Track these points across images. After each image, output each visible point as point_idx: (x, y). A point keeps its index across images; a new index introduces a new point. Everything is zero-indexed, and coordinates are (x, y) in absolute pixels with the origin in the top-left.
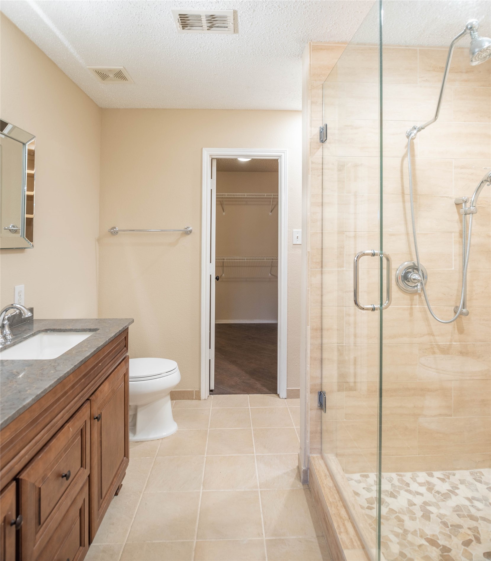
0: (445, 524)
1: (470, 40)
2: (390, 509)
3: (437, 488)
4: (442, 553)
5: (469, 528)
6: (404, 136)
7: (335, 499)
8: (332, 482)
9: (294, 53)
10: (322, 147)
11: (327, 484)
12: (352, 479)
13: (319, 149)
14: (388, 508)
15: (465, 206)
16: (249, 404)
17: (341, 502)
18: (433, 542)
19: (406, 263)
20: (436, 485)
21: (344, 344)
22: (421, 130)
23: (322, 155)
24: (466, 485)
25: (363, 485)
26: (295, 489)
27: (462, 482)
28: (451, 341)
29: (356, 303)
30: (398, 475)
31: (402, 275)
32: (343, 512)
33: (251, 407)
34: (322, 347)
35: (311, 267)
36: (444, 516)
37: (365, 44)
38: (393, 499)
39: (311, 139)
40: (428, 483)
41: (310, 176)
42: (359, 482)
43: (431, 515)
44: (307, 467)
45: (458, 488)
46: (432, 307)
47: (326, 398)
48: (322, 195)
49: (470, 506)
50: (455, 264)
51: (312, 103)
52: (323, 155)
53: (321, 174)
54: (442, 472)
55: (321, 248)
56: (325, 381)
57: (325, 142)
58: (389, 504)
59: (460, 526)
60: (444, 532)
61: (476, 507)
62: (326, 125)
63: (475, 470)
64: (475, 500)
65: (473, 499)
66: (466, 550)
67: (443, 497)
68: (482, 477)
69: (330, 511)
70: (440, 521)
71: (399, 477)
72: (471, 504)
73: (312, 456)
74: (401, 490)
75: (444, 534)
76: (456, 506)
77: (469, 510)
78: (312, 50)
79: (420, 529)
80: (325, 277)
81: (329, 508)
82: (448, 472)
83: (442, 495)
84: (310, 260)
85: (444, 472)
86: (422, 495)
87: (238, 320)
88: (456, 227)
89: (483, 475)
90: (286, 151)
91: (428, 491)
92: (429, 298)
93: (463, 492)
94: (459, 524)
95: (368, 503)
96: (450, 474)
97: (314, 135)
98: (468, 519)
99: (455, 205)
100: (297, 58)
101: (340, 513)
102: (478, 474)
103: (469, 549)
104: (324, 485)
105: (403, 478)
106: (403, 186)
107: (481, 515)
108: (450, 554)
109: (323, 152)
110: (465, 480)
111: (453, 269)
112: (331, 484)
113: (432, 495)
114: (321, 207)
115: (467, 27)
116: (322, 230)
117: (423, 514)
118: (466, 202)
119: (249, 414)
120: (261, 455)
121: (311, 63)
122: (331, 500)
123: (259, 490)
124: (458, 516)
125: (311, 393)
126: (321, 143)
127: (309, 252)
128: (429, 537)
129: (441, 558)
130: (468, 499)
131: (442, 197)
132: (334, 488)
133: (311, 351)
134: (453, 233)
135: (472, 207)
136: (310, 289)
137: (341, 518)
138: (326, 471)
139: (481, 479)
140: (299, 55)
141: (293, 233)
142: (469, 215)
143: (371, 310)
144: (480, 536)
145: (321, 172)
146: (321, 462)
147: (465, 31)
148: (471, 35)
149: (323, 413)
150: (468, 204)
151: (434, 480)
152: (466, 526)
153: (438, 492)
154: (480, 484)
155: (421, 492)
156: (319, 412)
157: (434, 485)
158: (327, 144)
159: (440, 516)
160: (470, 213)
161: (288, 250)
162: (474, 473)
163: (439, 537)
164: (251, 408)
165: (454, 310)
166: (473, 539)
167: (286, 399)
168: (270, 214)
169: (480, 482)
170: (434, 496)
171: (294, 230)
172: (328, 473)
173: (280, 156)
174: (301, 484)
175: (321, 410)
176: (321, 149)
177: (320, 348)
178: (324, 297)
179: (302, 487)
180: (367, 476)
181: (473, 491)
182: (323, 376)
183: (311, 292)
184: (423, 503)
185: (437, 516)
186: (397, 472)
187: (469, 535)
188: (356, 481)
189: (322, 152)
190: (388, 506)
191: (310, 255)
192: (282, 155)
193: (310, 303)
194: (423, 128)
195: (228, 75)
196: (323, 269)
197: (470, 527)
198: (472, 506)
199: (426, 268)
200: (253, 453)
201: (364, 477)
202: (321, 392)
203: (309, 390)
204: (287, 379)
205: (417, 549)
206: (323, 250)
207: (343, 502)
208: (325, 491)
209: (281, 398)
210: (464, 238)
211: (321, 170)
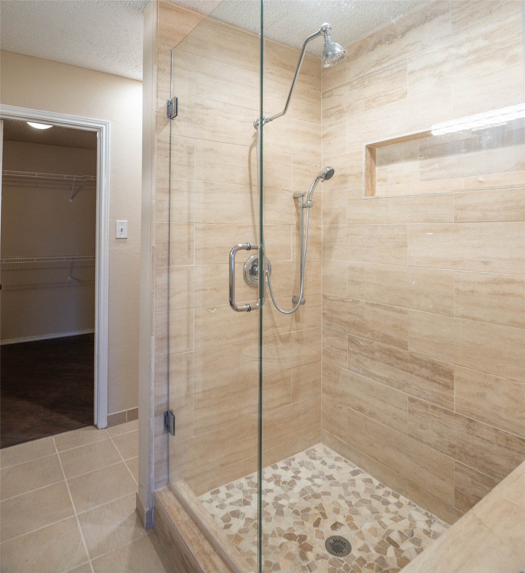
0: (296, 512)
1: (324, 43)
2: (246, 518)
3: (283, 479)
4: (300, 543)
5: (316, 508)
6: (252, 125)
7: (194, 533)
8: (186, 514)
9: (134, 4)
10: (169, 123)
11: (181, 519)
12: (203, 502)
13: (166, 125)
14: (244, 518)
15: (303, 199)
16: (56, 448)
17: (202, 535)
18: (290, 536)
19: (252, 257)
20: (281, 476)
21: (193, 351)
22: (269, 121)
23: (169, 133)
24: (305, 467)
25: (216, 503)
26: (138, 539)
27: (302, 464)
28: (290, 331)
29: (232, 304)
30: (246, 478)
31: (249, 269)
32: (207, 546)
33: (60, 452)
34: (168, 358)
35: (156, 265)
36: (294, 505)
37: (216, 19)
38: (247, 507)
39: (157, 112)
40: (275, 476)
41: (155, 156)
42: (211, 501)
43: (284, 509)
44: (151, 506)
45: (299, 472)
46: (275, 299)
47: (175, 418)
48: (170, 180)
49: (312, 485)
50: (293, 256)
51: (159, 69)
52: (172, 133)
53: (169, 155)
54: (284, 461)
55: (167, 242)
56: (172, 397)
57: (174, 119)
58: (244, 514)
59: (308, 509)
60: (297, 521)
61: (316, 484)
62: (177, 99)
63: (309, 449)
64: (315, 478)
65: (313, 478)
66: (317, 531)
67: (289, 485)
68: (316, 453)
69: (193, 551)
70: (292, 511)
71: (248, 481)
72: (312, 483)
73: (157, 492)
74: (253, 493)
75: (298, 523)
76: (302, 491)
77: (312, 490)
78: (160, 7)
79: (277, 528)
80: (174, 275)
81: (190, 548)
82: (288, 458)
83: (288, 485)
84: (155, 257)
85: (285, 460)
86: (271, 491)
87: (23, 338)
88: (294, 220)
89: (316, 451)
90: (108, 123)
91: (276, 485)
92: (273, 290)
93: (305, 473)
94: (307, 507)
95: (224, 522)
96: (290, 460)
97: (160, 108)
98: (313, 499)
99: (293, 199)
100: (137, 12)
101: (203, 549)
102: (312, 452)
103: (320, 528)
104: (179, 522)
105: (251, 480)
106: (250, 176)
107: (322, 491)
108: (306, 541)
109: (171, 129)
110: (303, 461)
111: (291, 260)
112: (186, 518)
113: (280, 487)
114: (168, 194)
115: (322, 29)
116: (169, 221)
117: (277, 511)
118: (303, 196)
119: (59, 461)
120: (84, 513)
121: (158, 22)
122: (190, 537)
123: (90, 561)
124: (305, 500)
125: (155, 416)
126: (169, 119)
127: (153, 247)
128: (286, 532)
129: (300, 549)
130: (309, 479)
131: (283, 190)
132: (191, 521)
133: (155, 366)
134: (292, 225)
135: (309, 201)
136: (154, 291)
137: (206, 554)
138: (178, 504)
139: (315, 456)
140: (140, 8)
141: (116, 224)
142: (306, 208)
143: (247, 311)
144: (325, 511)
145: (169, 153)
146: (170, 495)
147: (319, 32)
148: (325, 37)
149: (170, 436)
150: (305, 198)
151: (279, 472)
152: (313, 507)
153: (285, 483)
154: (316, 461)
155: (270, 488)
156: (165, 436)
157: (280, 477)
158: (175, 121)
159: (291, 506)
160: (308, 207)
161: (110, 245)
162: (309, 452)
163: (295, 528)
164: (59, 454)
165: (292, 300)
166: (321, 517)
167: (108, 429)
168: (71, 201)
169: (315, 458)
170: (282, 488)
171: (117, 221)
172: (180, 506)
173: (100, 129)
174: (144, 530)
175: (167, 433)
176: (168, 126)
177: (166, 360)
178: (171, 299)
179: (146, 534)
180: (217, 492)
181: (311, 470)
182: (170, 392)
183: (155, 295)
184: (274, 500)
185: (289, 507)
186: (245, 476)
187: (317, 514)
188: (207, 502)
189: (169, 130)
190: (244, 516)
191: (155, 250)
192: (102, 128)
193: (154, 308)
194: (271, 120)
195: (36, 6)
196: (171, 267)
197: (316, 506)
198: (314, 484)
199: (270, 260)
200: (73, 513)
201: (214, 494)
202: (167, 412)
203: (153, 414)
204: (108, 403)
205: (279, 550)
206: (170, 244)
207: (204, 534)
208: (181, 529)
209: (100, 428)
210: (301, 230)
211: (169, 151)
